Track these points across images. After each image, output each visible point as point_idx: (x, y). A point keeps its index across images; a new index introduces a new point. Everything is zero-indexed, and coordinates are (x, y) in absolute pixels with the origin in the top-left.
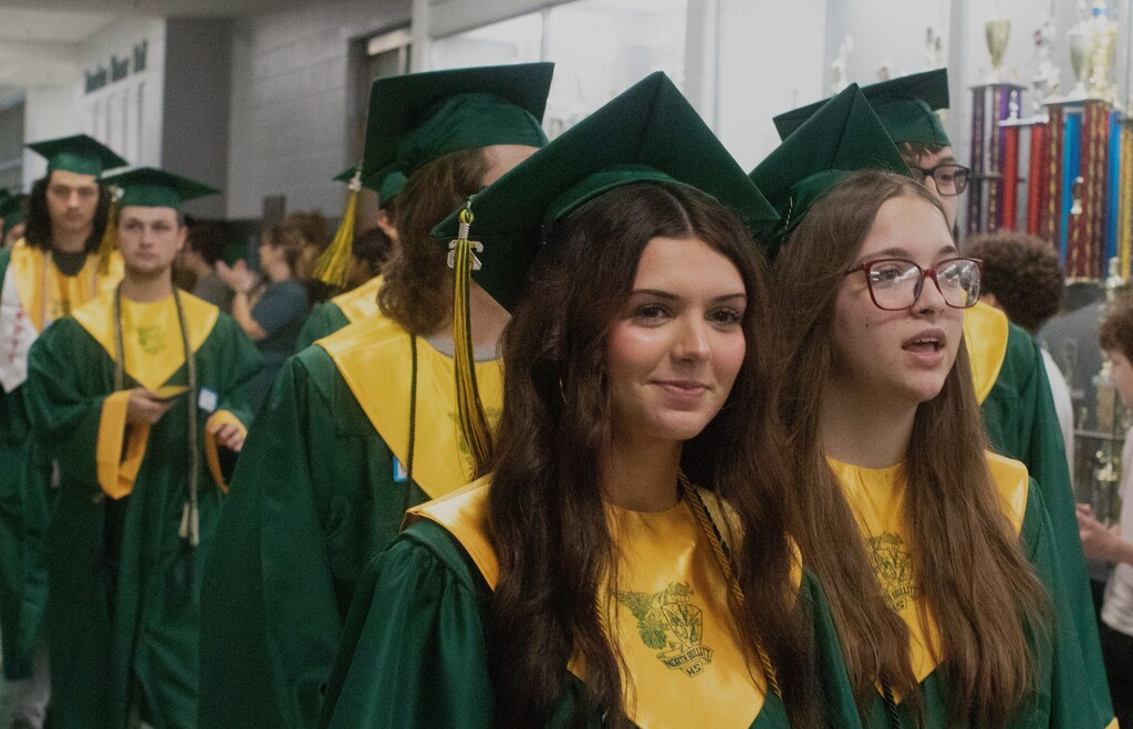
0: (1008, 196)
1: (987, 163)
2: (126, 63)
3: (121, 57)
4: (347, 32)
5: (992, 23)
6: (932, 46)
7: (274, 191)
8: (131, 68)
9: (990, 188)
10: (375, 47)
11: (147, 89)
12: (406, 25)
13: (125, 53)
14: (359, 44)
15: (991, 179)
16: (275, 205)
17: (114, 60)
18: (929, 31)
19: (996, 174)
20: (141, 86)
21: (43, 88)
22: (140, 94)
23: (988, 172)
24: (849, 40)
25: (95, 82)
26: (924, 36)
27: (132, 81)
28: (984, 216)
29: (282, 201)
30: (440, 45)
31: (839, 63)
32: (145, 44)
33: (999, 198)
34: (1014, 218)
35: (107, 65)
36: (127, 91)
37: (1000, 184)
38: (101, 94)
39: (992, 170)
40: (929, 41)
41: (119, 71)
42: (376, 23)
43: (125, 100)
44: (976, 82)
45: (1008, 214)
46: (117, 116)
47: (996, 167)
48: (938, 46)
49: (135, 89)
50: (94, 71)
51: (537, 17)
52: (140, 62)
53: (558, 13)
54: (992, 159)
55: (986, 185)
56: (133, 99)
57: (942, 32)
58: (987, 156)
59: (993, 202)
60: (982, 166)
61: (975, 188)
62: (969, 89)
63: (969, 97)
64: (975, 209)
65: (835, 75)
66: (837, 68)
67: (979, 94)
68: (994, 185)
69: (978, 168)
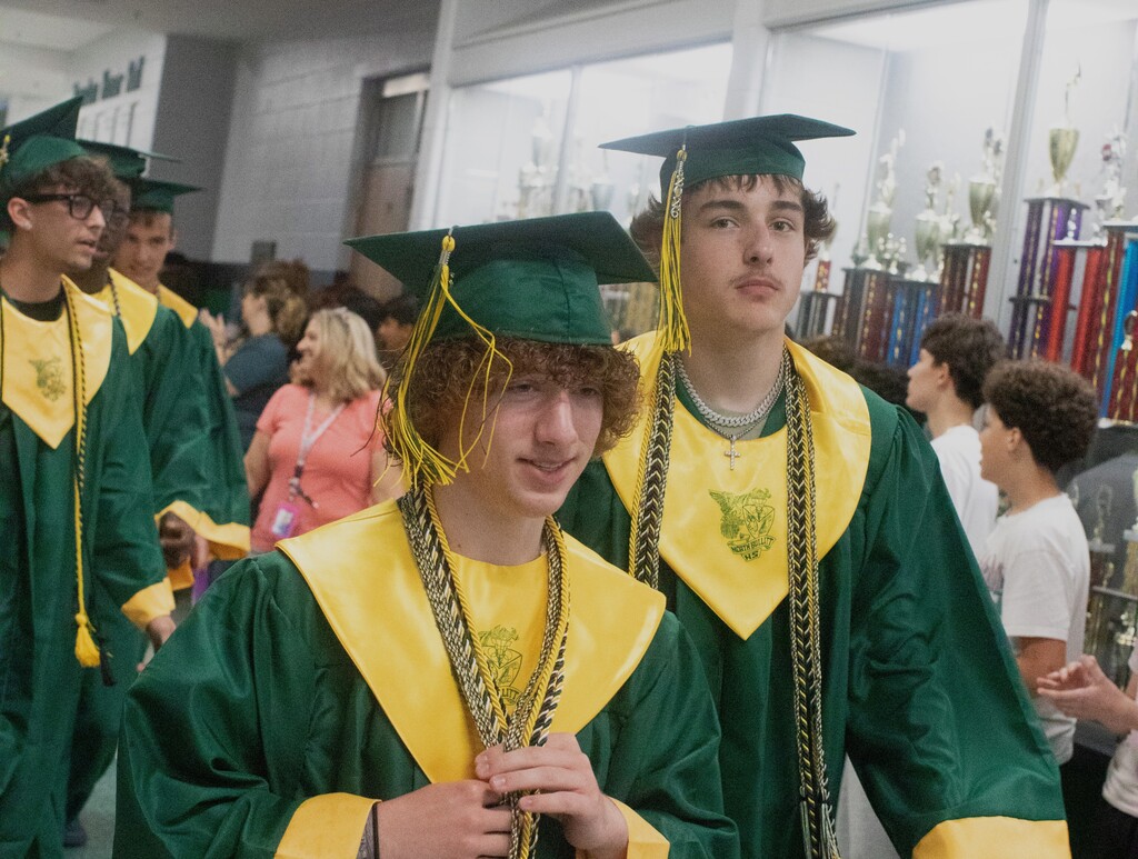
0: (1056, 322)
1: (1037, 284)
2: (121, 78)
3: (114, 73)
4: (362, 71)
5: (1059, 130)
6: (991, 150)
7: (266, 236)
8: (124, 85)
9: (1038, 310)
10: (391, 90)
11: (139, 109)
12: (425, 69)
13: (120, 68)
14: (374, 85)
15: (1038, 303)
16: (264, 251)
17: (106, 75)
18: (989, 133)
19: (1045, 297)
20: (133, 107)
21: (27, 97)
22: (132, 115)
23: (1036, 295)
24: (902, 133)
26: (983, 136)
27: (124, 99)
28: (1027, 342)
29: (273, 246)
30: (460, 93)
31: (888, 159)
32: (142, 61)
33: (1045, 324)
34: (1060, 348)
35: (99, 80)
36: (117, 110)
37: (1048, 308)
38: (89, 111)
39: (1041, 293)
40: (988, 144)
41: (112, 88)
42: (394, 64)
43: (115, 121)
44: (1034, 195)
45: (1053, 341)
47: (1045, 291)
48: (997, 151)
49: (126, 109)
50: (84, 84)
51: (564, 77)
52: (135, 81)
53: (591, 74)
54: (1042, 281)
55: (1032, 309)
56: (123, 119)
57: (1003, 136)
58: (1038, 277)
59: (1038, 328)
60: (1031, 287)
61: (1021, 309)
62: (1025, 201)
63: (1024, 210)
64: (1018, 334)
65: (882, 171)
66: (886, 163)
67: (1036, 207)
68: (1041, 309)
69: (1026, 289)
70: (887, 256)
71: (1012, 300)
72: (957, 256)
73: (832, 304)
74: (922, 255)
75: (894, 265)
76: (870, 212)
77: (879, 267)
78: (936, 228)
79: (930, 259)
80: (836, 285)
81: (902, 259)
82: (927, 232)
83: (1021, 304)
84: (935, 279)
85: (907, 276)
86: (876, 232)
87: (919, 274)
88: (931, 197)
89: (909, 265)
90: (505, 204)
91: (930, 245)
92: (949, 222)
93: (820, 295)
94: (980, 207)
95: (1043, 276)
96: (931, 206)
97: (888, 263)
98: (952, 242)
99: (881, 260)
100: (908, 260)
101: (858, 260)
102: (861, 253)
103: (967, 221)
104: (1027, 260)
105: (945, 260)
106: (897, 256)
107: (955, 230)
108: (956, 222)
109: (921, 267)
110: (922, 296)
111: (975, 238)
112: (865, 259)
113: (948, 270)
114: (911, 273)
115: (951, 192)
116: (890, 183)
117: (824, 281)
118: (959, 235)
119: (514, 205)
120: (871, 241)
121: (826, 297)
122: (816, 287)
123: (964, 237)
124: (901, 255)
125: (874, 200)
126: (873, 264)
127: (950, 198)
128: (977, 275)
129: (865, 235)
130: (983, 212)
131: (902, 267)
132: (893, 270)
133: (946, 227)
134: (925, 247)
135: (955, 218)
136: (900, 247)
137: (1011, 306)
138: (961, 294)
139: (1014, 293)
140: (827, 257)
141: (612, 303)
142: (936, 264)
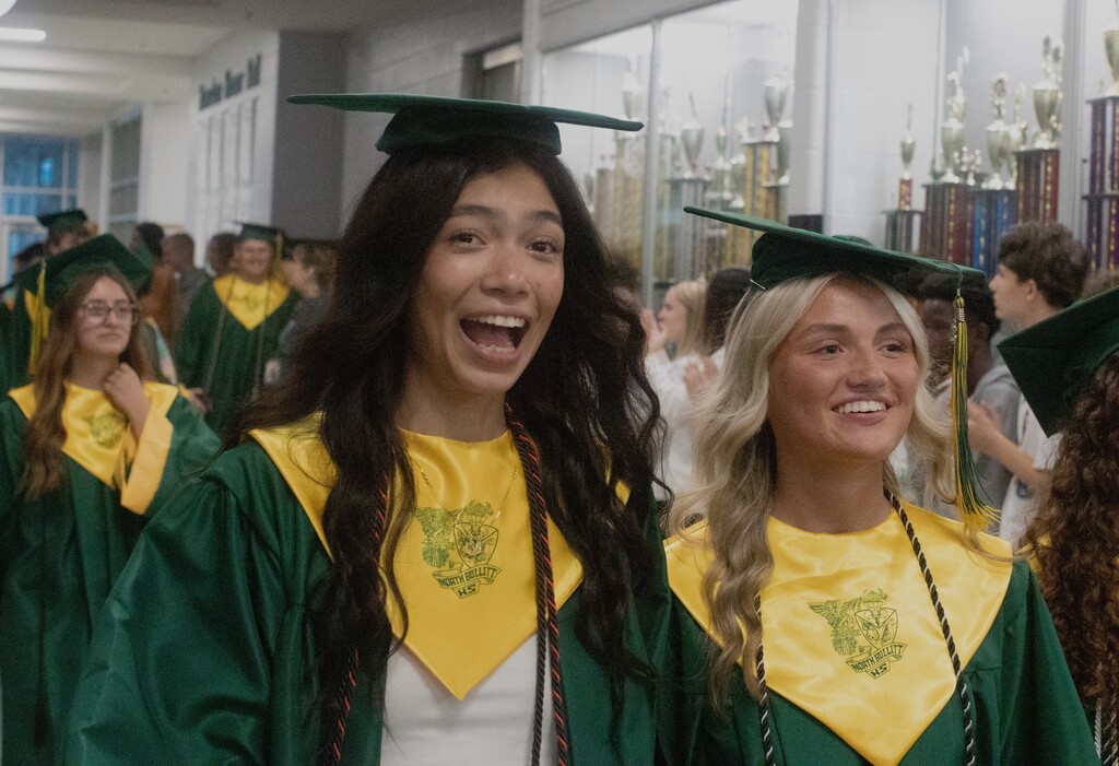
1: (1108, 180)
2: (240, 77)
3: (235, 72)
4: (462, 46)
5: (1113, 32)
6: (1050, 57)
8: (245, 82)
9: (1111, 205)
10: (490, 62)
11: (260, 104)
12: (517, 39)
13: (239, 68)
14: (474, 58)
15: (1111, 198)
17: (228, 75)
18: (1047, 42)
19: (1116, 192)
20: (255, 102)
21: (158, 104)
22: (254, 110)
23: (1108, 191)
24: (966, 51)
25: (209, 98)
26: (1041, 47)
27: (245, 97)
28: (1105, 237)
30: (550, 59)
31: (955, 76)
32: (259, 58)
35: (221, 80)
36: (241, 107)
38: (215, 110)
39: (1112, 188)
40: (1046, 52)
41: (234, 86)
42: (490, 38)
43: (239, 116)
44: (1096, 96)
46: (231, 132)
47: (1116, 185)
48: (1056, 57)
49: (248, 105)
50: (209, 86)
51: (645, 32)
52: (254, 78)
53: (670, 26)
54: (1112, 176)
55: (1106, 204)
56: (246, 114)
57: (1057, 42)
58: (1108, 173)
59: (1113, 222)
60: (1102, 184)
61: (1095, 207)
62: (1088, 102)
63: (1088, 111)
64: (1095, 229)
65: (951, 89)
66: (953, 81)
67: (1099, 107)
68: (1114, 204)
69: (1098, 186)
70: (964, 169)
71: (1084, 198)
72: (1029, 162)
73: (917, 220)
74: (996, 165)
75: (971, 176)
76: (944, 129)
77: (956, 180)
78: (1007, 137)
79: (1004, 167)
80: (919, 201)
81: (978, 171)
82: (999, 140)
83: (1094, 201)
84: (1011, 185)
85: (984, 186)
86: (951, 146)
87: (995, 183)
88: (999, 108)
89: (986, 175)
90: (603, 158)
91: (1002, 153)
92: (1017, 130)
93: (905, 212)
94: (1045, 111)
95: (1113, 173)
96: (1000, 116)
97: (965, 175)
98: (1023, 148)
99: (958, 173)
100: (985, 170)
101: (936, 175)
102: (938, 168)
103: (1035, 128)
104: (1096, 159)
105: (1018, 168)
106: (973, 168)
107: (1024, 137)
108: (1025, 129)
109: (996, 176)
110: (1000, 205)
111: (1043, 143)
112: (943, 174)
113: (1023, 177)
114: (987, 182)
115: (1017, 102)
116: (960, 98)
117: (907, 199)
118: (1029, 141)
119: (612, 157)
120: (947, 157)
121: (910, 214)
122: (900, 205)
123: (1034, 142)
124: (978, 166)
125: (946, 118)
126: (951, 178)
127: (1017, 107)
128: (1049, 178)
129: (940, 151)
130: (1049, 116)
131: (979, 178)
132: (971, 182)
133: (1015, 135)
134: (998, 155)
135: (1023, 125)
136: (976, 159)
137: (1085, 204)
138: (1037, 197)
139: (1086, 191)
140: (907, 176)
141: (711, 240)
142: (1011, 172)
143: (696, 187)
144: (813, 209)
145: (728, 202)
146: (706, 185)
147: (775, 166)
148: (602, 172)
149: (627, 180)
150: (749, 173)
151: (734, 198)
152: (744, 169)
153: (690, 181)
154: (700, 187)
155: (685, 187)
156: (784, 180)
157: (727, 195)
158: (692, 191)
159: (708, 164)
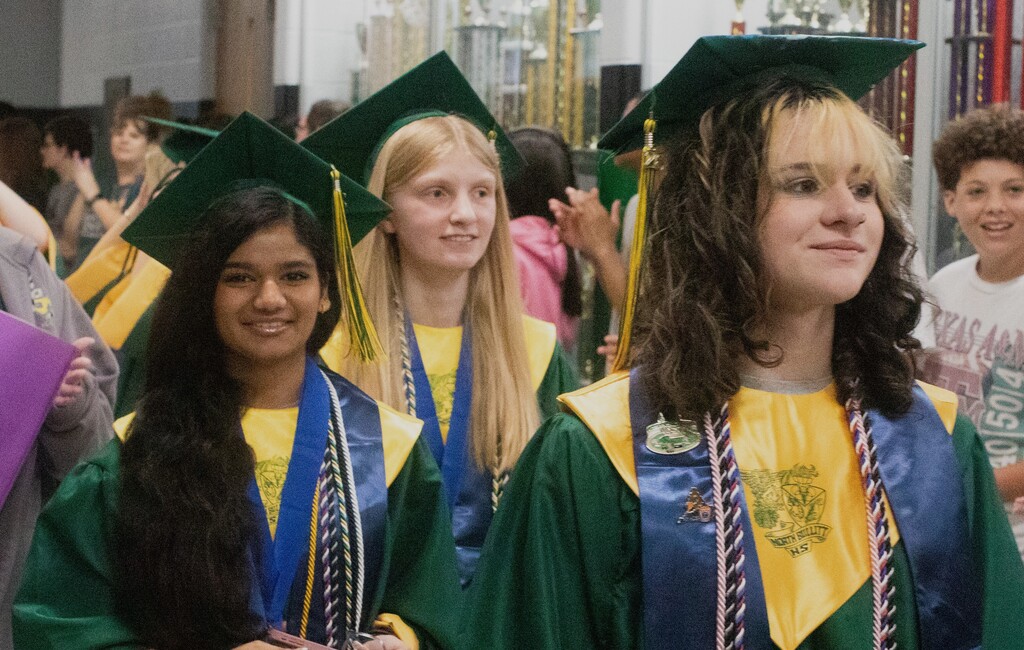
0: (1000, 60)
1: (974, 20)
7: (119, 71)
9: (978, 49)
15: (978, 41)
16: (118, 88)
19: (985, 34)
23: (975, 32)
28: (971, 87)
29: (127, 81)
33: (988, 63)
34: (1007, 87)
37: (989, 45)
39: (980, 30)
45: (999, 82)
47: (984, 26)
54: (980, 15)
55: (972, 48)
58: (974, 12)
59: (981, 69)
60: (968, 23)
61: (960, 53)
64: (959, 78)
68: (982, 47)
69: (963, 27)
70: (806, 9)
71: (948, 41)
74: (845, 4)
75: (815, 18)
77: (798, 21)
79: (854, 6)
81: (823, 11)
83: (959, 45)
84: (862, 27)
85: (830, 28)
87: (843, 25)
89: (832, 17)
90: (378, 2)
95: (980, 8)
97: (808, 16)
99: (799, 14)
100: (830, 11)
101: (774, 17)
102: (776, 9)
105: (870, 6)
106: (817, 7)
109: (845, 16)
112: (782, 15)
113: (875, 18)
114: (834, 24)
124: (822, 6)
126: (791, 19)
128: (906, 18)
131: (824, 19)
132: (815, 24)
137: (948, 47)
139: (950, 33)
140: (739, 20)
141: (509, 98)
142: (862, 11)
143: (489, 37)
144: (630, 58)
145: (528, 52)
146: (501, 33)
147: (583, 9)
148: (378, 20)
149: (407, 28)
150: (553, 18)
151: (535, 48)
152: (547, 13)
153: (482, 28)
154: (494, 35)
155: (476, 35)
156: (595, 25)
157: (527, 45)
158: (484, 41)
159: (503, 9)
